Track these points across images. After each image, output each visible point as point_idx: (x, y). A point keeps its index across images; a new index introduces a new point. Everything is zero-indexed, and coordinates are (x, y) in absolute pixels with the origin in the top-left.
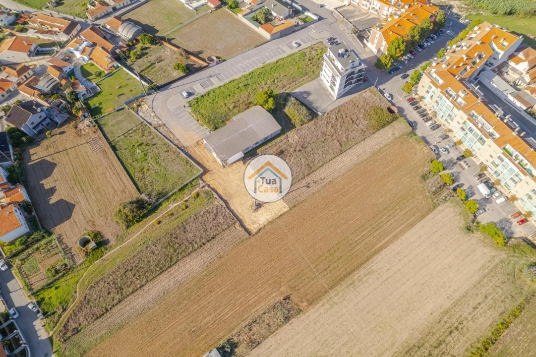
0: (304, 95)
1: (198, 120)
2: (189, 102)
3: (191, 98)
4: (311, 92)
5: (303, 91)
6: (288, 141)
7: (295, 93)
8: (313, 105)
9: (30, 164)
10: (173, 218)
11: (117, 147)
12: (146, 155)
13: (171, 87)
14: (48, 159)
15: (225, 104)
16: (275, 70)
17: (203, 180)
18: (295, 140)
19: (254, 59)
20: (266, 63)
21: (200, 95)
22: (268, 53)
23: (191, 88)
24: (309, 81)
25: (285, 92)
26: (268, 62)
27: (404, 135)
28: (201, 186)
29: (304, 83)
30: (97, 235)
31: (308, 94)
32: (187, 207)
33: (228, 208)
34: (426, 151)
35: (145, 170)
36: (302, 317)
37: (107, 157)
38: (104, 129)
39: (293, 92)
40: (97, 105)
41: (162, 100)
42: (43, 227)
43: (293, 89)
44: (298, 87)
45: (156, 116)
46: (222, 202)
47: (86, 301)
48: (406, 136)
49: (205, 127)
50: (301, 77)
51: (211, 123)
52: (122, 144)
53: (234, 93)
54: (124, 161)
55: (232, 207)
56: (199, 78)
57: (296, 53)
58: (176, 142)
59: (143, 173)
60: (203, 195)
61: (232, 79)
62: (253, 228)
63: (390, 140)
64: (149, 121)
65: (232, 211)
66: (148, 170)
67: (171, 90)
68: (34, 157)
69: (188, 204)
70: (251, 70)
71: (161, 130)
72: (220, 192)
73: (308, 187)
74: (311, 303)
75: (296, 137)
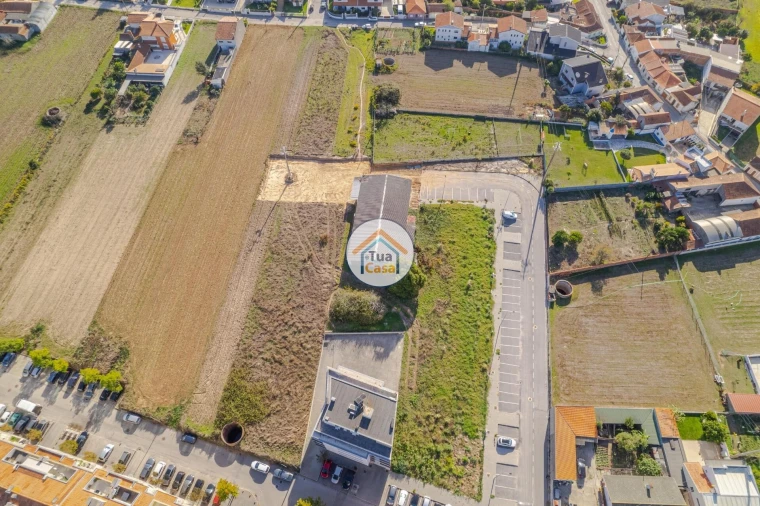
0: (382, 350)
1: (452, 202)
2: (493, 212)
3: (498, 219)
4: (378, 363)
5: (391, 354)
6: (330, 263)
7: (398, 340)
8: (354, 343)
9: (519, 64)
10: (349, 119)
11: (481, 123)
12: (446, 137)
13: (540, 211)
14: (515, 75)
15: (454, 243)
16: (467, 354)
17: (366, 160)
18: (323, 271)
19: (520, 346)
20: (496, 357)
21: (496, 230)
22: (519, 379)
23: (519, 230)
24: (402, 379)
25: (410, 330)
26: (496, 361)
27: (189, 402)
28: (360, 154)
29: (403, 368)
30: (388, 71)
31: (381, 357)
32: (349, 132)
33: (314, 159)
34: (141, 400)
35: (426, 127)
36: (174, 142)
37: (473, 110)
38: (519, 125)
39: (402, 340)
40: (566, 135)
41: (522, 190)
42: (431, 49)
43: (406, 344)
44: (405, 353)
45: (497, 171)
46: (325, 157)
47: (339, 47)
48: (183, 403)
49: (435, 202)
50: (419, 375)
51: (436, 211)
52: (481, 127)
53: (465, 266)
54: (455, 119)
55: (311, 163)
56: (532, 249)
57: (484, 424)
58: (438, 167)
59: (424, 124)
60: (349, 149)
61: (498, 285)
62: (274, 164)
63: (203, 375)
64: (496, 163)
65: (309, 159)
66: (424, 130)
67: (534, 208)
68: (524, 69)
69: (352, 136)
70: (497, 323)
71: (470, 164)
72: (337, 165)
73: (258, 231)
74: (175, 153)
75: (327, 275)
